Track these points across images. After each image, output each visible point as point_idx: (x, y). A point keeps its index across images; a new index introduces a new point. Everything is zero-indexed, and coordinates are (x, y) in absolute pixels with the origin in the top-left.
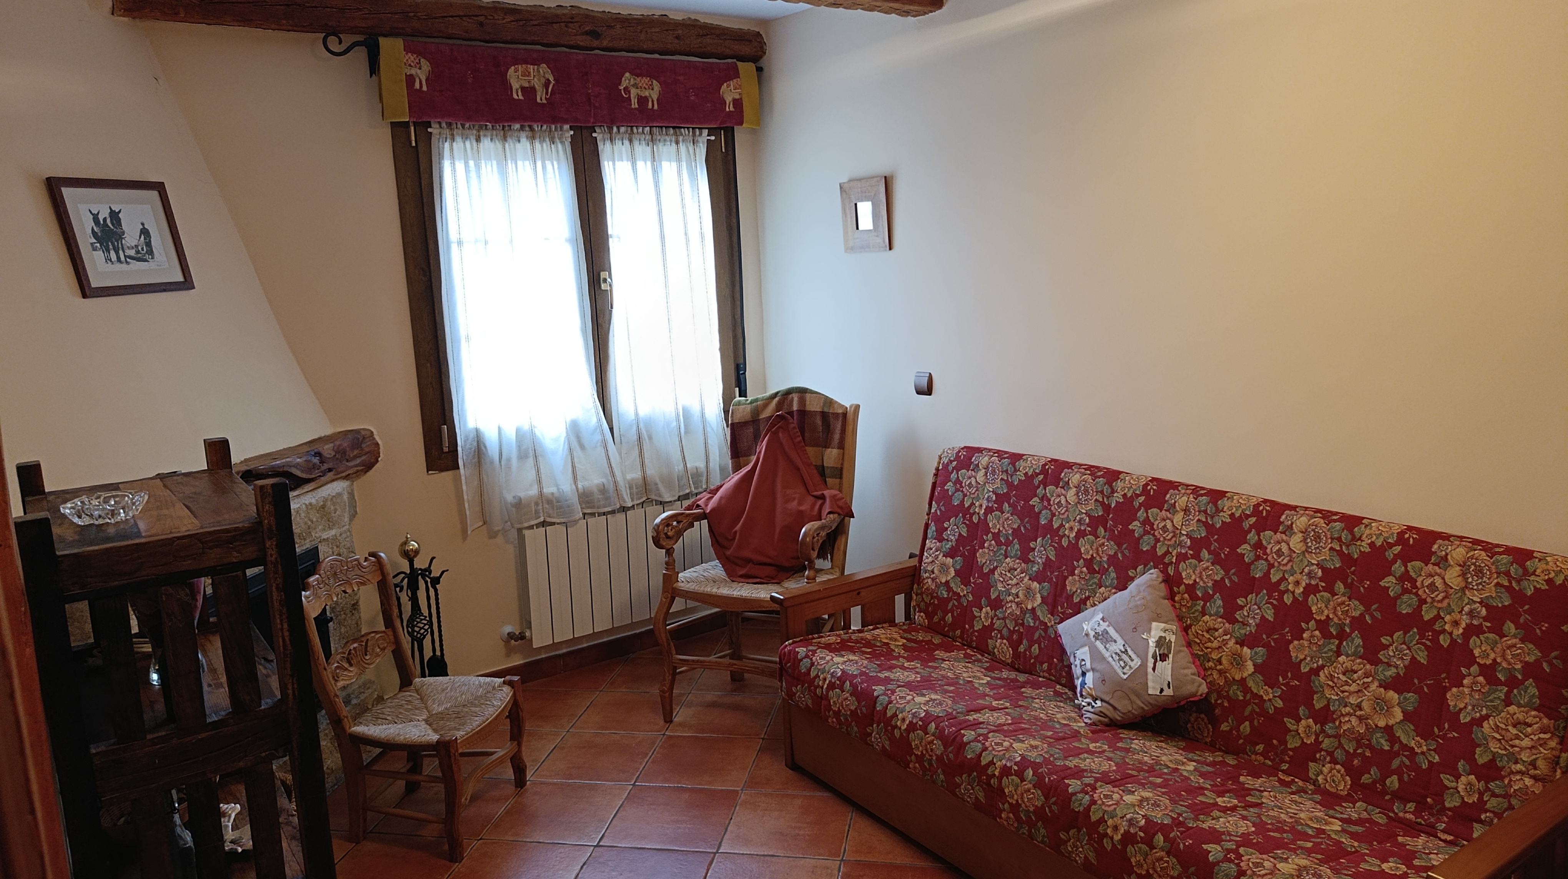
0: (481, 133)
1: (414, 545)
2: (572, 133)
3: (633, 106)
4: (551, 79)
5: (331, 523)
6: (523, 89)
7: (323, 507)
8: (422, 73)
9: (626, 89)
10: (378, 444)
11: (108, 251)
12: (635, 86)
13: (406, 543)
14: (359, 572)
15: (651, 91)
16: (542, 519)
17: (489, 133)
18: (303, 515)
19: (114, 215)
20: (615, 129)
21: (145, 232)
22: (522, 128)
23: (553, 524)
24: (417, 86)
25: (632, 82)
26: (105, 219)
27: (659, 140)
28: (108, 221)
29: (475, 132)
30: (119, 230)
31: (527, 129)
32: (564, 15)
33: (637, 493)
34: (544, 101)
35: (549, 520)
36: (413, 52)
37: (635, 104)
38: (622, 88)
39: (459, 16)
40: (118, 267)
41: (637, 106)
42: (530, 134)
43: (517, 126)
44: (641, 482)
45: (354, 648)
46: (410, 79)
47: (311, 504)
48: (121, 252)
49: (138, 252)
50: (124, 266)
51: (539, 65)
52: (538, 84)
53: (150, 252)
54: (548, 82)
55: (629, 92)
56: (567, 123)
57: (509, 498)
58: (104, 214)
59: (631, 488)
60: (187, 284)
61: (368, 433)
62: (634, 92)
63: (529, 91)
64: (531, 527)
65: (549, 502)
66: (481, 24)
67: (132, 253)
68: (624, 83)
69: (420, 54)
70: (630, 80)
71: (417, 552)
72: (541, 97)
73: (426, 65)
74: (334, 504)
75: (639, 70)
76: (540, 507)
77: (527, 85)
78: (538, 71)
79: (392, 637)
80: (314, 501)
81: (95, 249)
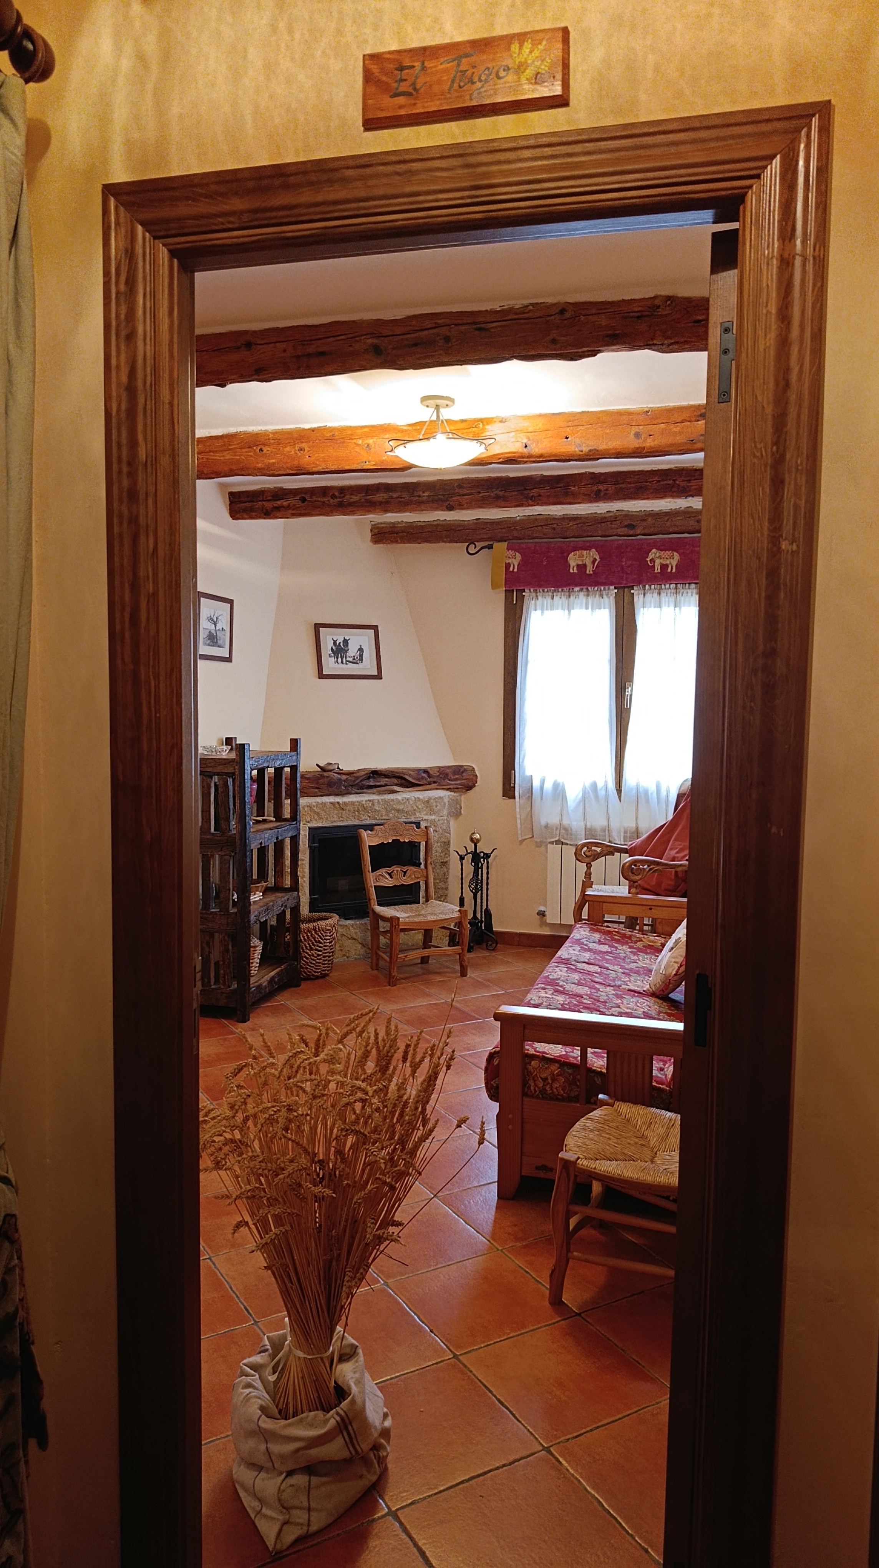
0: (555, 594)
1: (477, 836)
2: (616, 591)
3: (656, 571)
4: (598, 558)
5: (432, 812)
6: (578, 566)
7: (428, 802)
8: (515, 561)
9: (652, 560)
10: (476, 776)
11: (338, 658)
12: (660, 557)
13: (474, 833)
14: (412, 833)
15: (672, 560)
16: (557, 839)
17: (559, 594)
18: (411, 802)
19: (346, 642)
20: (647, 587)
21: (361, 650)
22: (581, 590)
23: (567, 844)
24: (511, 569)
25: (658, 555)
26: (340, 643)
27: (683, 593)
28: (341, 644)
29: (550, 594)
30: (346, 649)
31: (584, 590)
32: (611, 516)
33: (630, 837)
34: (591, 573)
35: (562, 840)
36: (512, 550)
37: (658, 569)
38: (648, 559)
39: (541, 526)
40: (341, 665)
41: (659, 571)
42: (586, 593)
43: (577, 589)
44: (634, 829)
45: (397, 871)
46: (508, 566)
47: (418, 798)
48: (344, 659)
49: (354, 659)
50: (344, 666)
51: (590, 550)
52: (588, 562)
53: (361, 660)
54: (595, 560)
55: (654, 562)
56: (612, 585)
57: (543, 822)
58: (340, 640)
59: (625, 832)
60: (379, 676)
61: (471, 768)
62: (658, 562)
63: (582, 567)
64: (552, 843)
65: (566, 829)
66: (554, 529)
67: (351, 659)
68: (651, 556)
69: (516, 550)
70: (656, 554)
71: (478, 840)
72: (589, 570)
73: (519, 556)
74: (436, 802)
75: (663, 546)
76: (558, 831)
77: (580, 563)
78: (589, 554)
79: (425, 874)
80: (421, 797)
81: (330, 656)
